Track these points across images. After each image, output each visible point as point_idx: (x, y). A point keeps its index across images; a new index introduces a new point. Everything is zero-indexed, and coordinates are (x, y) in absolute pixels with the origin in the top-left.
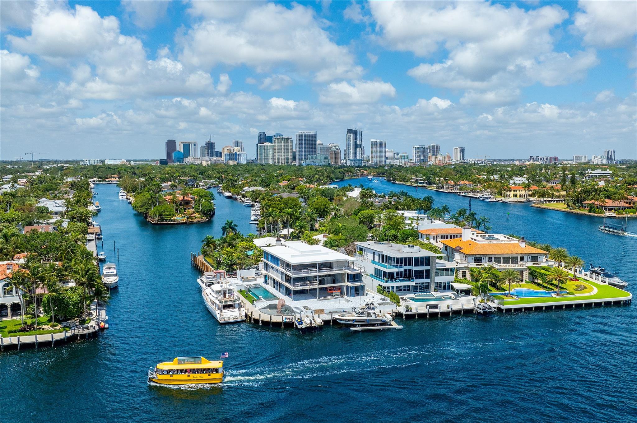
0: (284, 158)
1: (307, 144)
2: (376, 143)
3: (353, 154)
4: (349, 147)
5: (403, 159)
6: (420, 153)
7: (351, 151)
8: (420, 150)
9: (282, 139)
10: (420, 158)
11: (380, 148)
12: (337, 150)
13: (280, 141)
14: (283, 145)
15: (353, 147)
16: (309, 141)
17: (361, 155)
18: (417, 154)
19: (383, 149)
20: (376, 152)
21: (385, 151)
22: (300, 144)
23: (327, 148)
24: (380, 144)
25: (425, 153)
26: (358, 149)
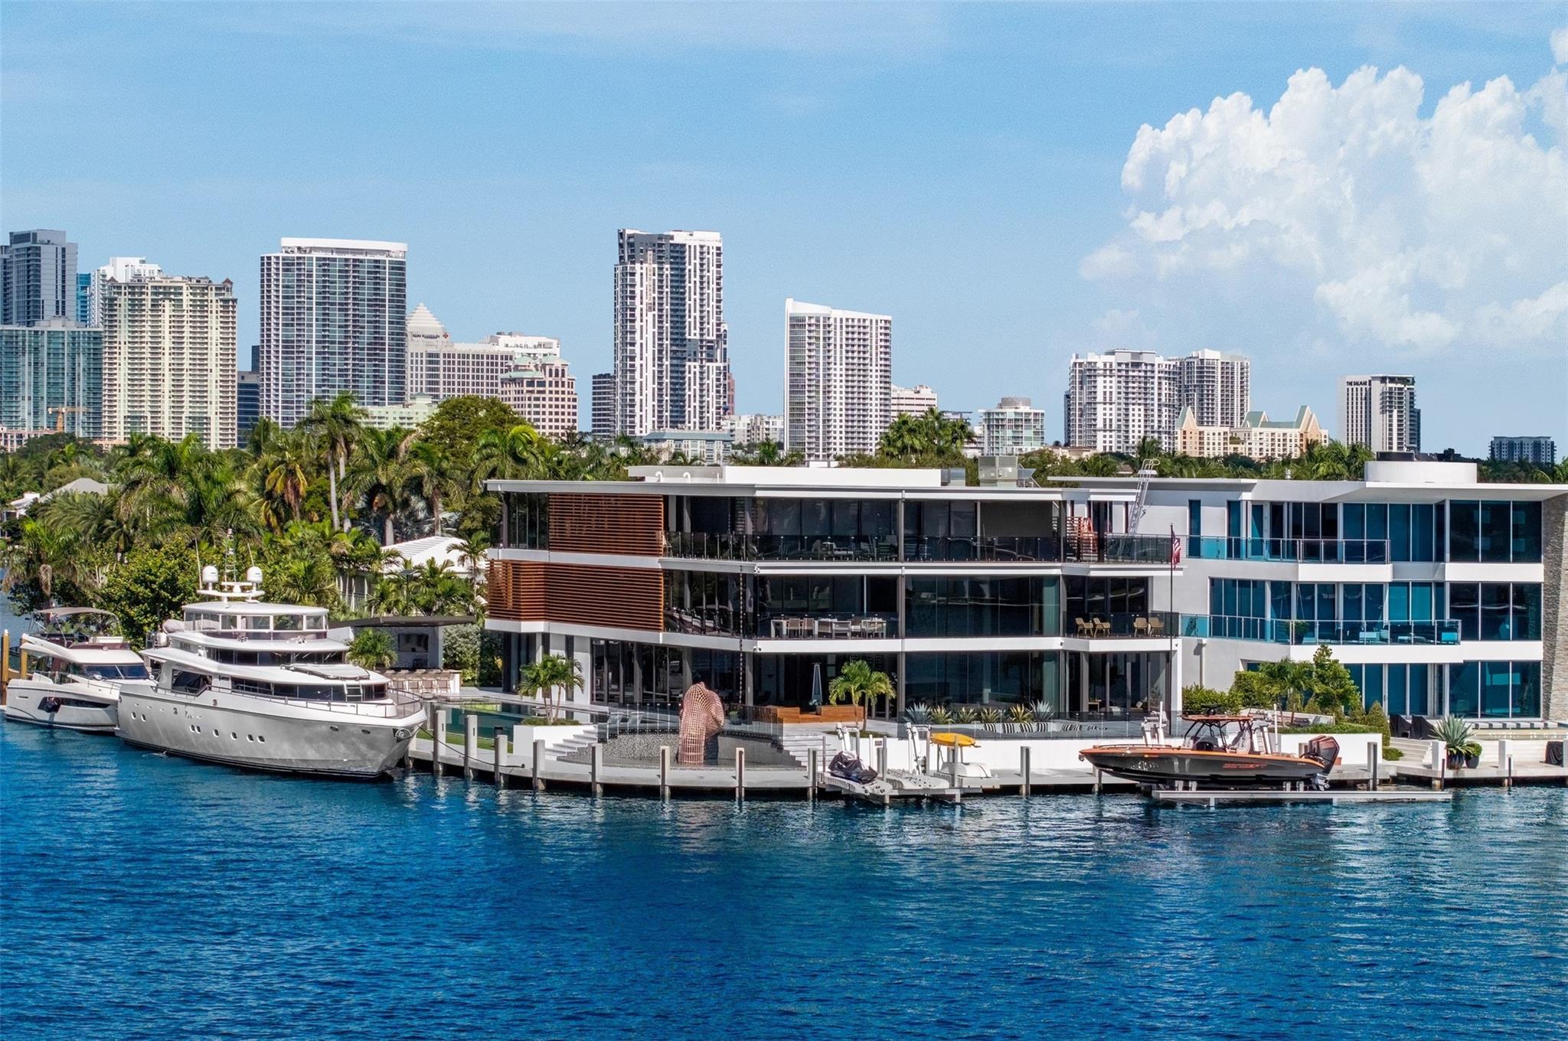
1: (340, 327)
2: (824, 326)
3: (660, 401)
4: (633, 359)
5: (1010, 443)
6: (1119, 398)
7: (644, 380)
8: (1122, 379)
9: (164, 294)
10: (1122, 439)
11: (850, 361)
12: (551, 375)
13: (150, 303)
14: (167, 330)
15: (660, 359)
16: (354, 310)
17: (714, 410)
18: (1100, 408)
19: (869, 367)
20: (824, 392)
21: (883, 385)
22: (287, 325)
23: (478, 364)
24: (850, 336)
25: (1156, 402)
26: (698, 370)
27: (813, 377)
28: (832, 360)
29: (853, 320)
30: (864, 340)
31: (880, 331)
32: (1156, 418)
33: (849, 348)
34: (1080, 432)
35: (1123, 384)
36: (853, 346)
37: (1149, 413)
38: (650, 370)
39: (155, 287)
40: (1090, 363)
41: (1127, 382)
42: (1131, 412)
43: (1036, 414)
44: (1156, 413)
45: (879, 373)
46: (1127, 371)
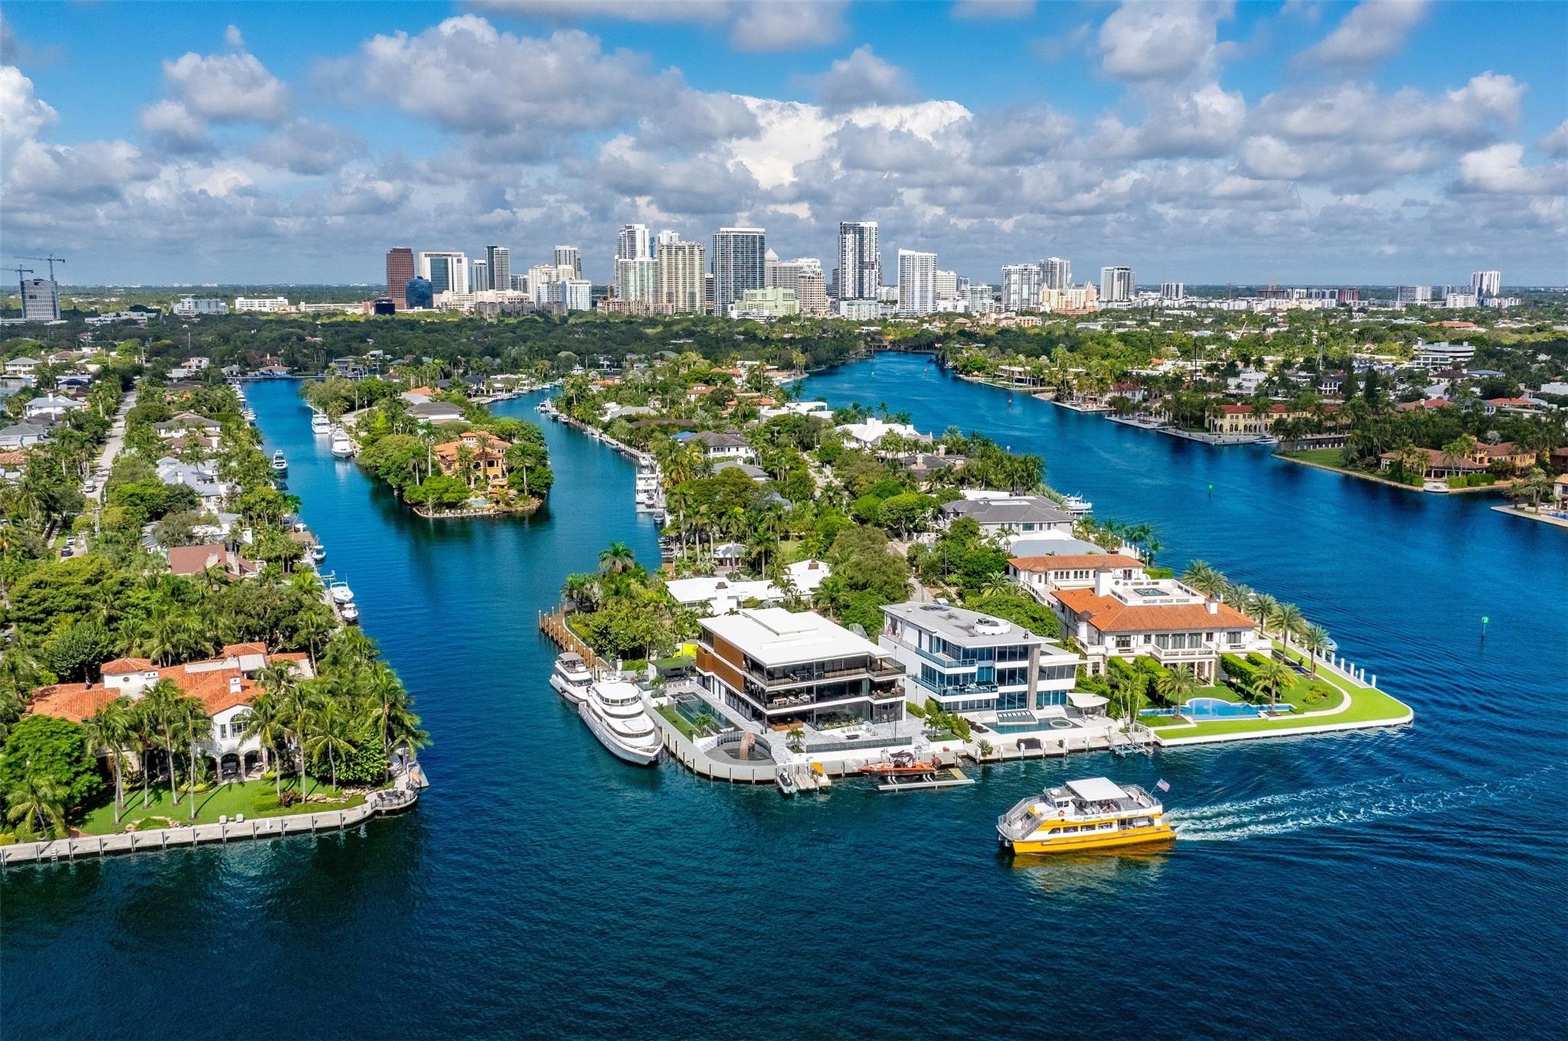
0: (684, 293)
1: (741, 260)
2: (913, 259)
4: (845, 269)
5: (979, 299)
6: (1019, 282)
9: (679, 249)
10: (1020, 297)
11: (922, 271)
12: (816, 275)
13: (674, 252)
14: (680, 262)
15: (855, 269)
16: (746, 254)
18: (1012, 285)
19: (928, 273)
20: (913, 283)
21: (933, 280)
22: (722, 259)
23: (790, 270)
24: (922, 262)
25: (1033, 283)
26: (868, 272)
27: (908, 277)
28: (915, 271)
29: (923, 256)
30: (927, 263)
34: (1005, 294)
36: (923, 265)
37: (1030, 287)
39: (676, 246)
41: (1022, 276)
42: (1023, 287)
45: (932, 276)
46: (1022, 272)
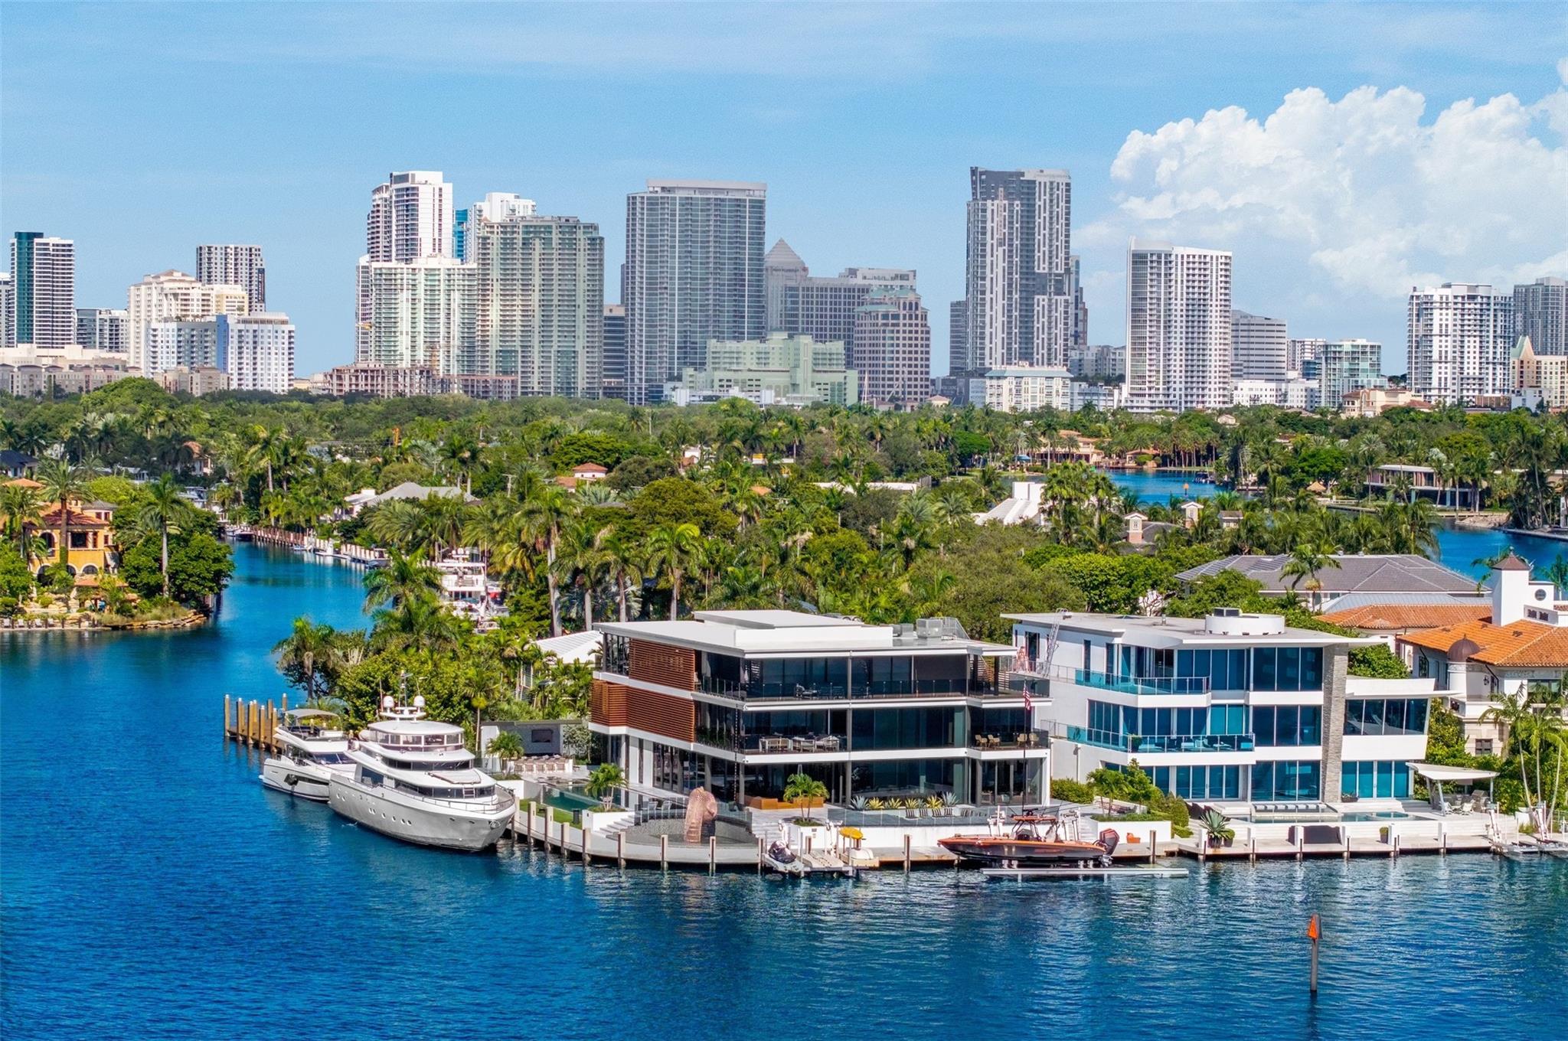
0: (546, 351)
1: (701, 263)
2: (1166, 263)
3: (1009, 333)
4: (983, 293)
5: (1345, 375)
6: (1455, 331)
7: (994, 313)
8: (1458, 312)
9: (535, 232)
10: (1458, 370)
11: (1191, 296)
12: (904, 309)
13: (521, 242)
14: (537, 267)
15: (1010, 293)
16: (715, 247)
17: (1062, 342)
18: (1436, 340)
19: (1209, 302)
20: (1165, 327)
21: (1222, 319)
22: (651, 262)
23: (836, 297)
24: (1191, 272)
25: (1491, 334)
26: (1046, 303)
27: (1154, 312)
28: (1173, 295)
29: (1194, 257)
30: (1205, 276)
31: (1220, 267)
32: (1491, 350)
33: (1190, 284)
34: (1416, 363)
35: (1459, 317)
36: (1194, 281)
37: (1484, 344)
38: (1000, 304)
39: (526, 227)
40: (1426, 296)
41: (1463, 315)
42: (1466, 344)
43: (1372, 347)
44: (1491, 345)
45: (1219, 308)
46: (1463, 304)
